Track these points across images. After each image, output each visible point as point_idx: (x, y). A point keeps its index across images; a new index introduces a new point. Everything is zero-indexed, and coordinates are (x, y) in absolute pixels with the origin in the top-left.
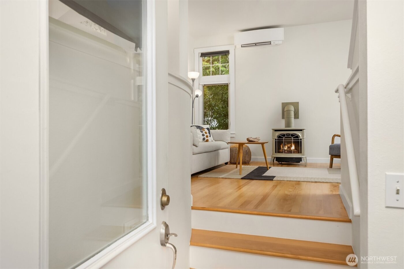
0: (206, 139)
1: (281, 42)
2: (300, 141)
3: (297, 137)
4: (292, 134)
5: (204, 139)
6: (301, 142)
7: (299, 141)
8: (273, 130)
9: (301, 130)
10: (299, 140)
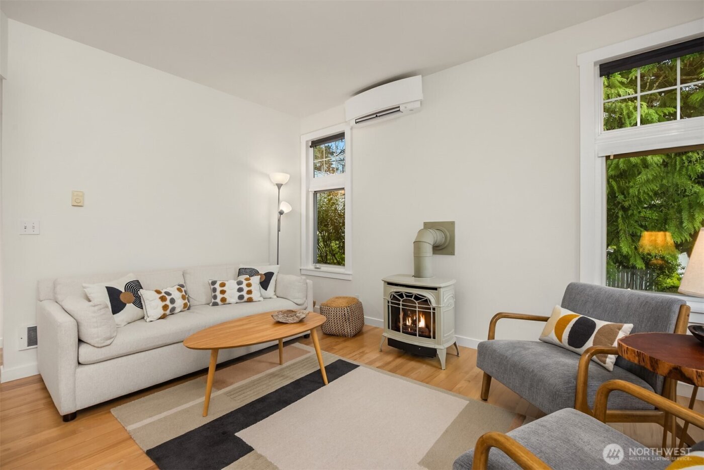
0: (246, 297)
1: (418, 105)
2: (432, 311)
3: (426, 301)
4: (415, 296)
5: (241, 297)
6: (434, 313)
7: (430, 312)
8: (385, 282)
9: (435, 289)
10: (430, 309)
